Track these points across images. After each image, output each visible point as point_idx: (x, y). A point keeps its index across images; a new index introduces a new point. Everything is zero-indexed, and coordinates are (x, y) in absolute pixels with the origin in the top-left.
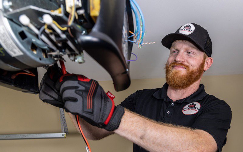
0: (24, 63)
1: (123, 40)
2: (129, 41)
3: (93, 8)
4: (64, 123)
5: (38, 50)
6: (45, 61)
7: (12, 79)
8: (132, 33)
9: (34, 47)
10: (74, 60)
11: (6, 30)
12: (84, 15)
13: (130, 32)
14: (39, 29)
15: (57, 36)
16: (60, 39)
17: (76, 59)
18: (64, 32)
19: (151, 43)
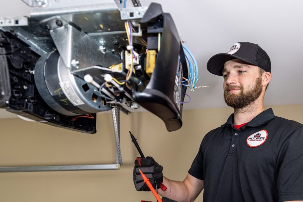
0: (85, 110)
1: (175, 89)
2: (183, 85)
3: (149, 66)
4: (119, 154)
5: (98, 99)
6: (104, 108)
7: (72, 121)
8: (186, 79)
9: (95, 96)
10: (130, 106)
11: (71, 83)
12: (141, 70)
13: (184, 78)
14: (100, 84)
15: (116, 89)
16: (118, 91)
17: (132, 105)
18: (121, 86)
19: (204, 86)
